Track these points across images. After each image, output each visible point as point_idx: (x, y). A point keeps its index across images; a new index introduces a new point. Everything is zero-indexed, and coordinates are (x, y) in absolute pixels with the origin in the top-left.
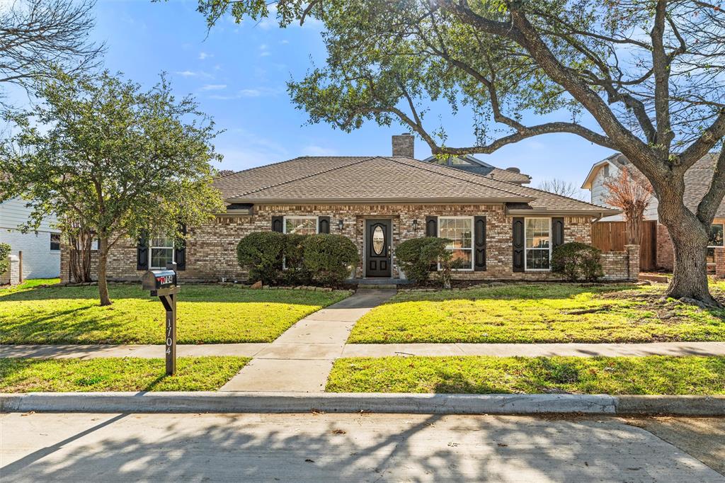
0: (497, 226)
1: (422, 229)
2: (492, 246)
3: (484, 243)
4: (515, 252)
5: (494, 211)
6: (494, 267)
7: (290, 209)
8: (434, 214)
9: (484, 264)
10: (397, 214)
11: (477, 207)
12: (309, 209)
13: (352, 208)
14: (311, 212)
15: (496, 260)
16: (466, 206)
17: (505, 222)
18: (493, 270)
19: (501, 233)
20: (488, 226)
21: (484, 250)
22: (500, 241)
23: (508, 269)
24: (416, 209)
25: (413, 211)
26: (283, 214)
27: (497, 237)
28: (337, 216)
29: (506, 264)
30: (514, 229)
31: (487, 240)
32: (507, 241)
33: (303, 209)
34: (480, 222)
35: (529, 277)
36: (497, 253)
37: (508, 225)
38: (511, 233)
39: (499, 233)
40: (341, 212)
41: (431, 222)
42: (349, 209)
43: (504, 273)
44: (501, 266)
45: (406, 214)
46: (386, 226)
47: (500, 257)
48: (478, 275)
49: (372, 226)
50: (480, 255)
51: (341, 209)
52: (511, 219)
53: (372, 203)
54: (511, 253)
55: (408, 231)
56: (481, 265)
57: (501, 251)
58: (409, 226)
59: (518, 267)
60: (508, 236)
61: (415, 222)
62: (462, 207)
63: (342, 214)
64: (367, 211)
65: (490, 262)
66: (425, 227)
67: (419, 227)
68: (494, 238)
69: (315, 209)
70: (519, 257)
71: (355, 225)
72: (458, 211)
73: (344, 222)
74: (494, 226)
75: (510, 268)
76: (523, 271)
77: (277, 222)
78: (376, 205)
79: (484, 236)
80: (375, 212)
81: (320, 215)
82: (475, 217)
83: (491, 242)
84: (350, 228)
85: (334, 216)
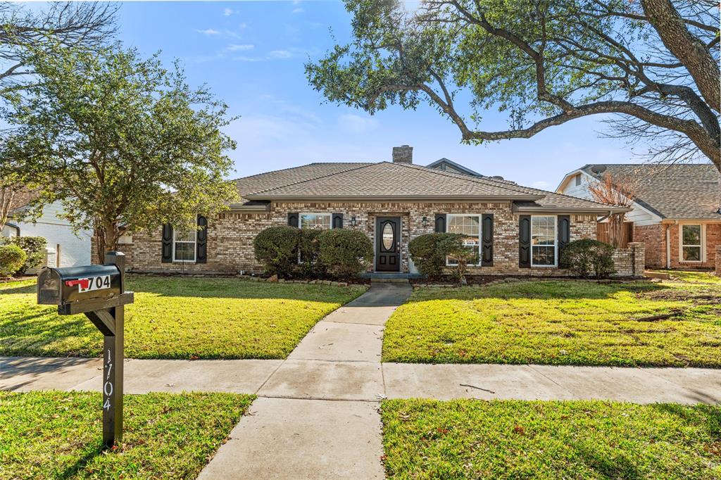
0: (504, 224)
1: (431, 226)
2: (499, 242)
3: (491, 239)
4: (521, 248)
5: (501, 209)
6: (501, 262)
7: (305, 206)
8: (443, 212)
9: (491, 260)
10: (407, 211)
11: (485, 205)
12: (323, 206)
13: (364, 205)
14: (325, 209)
15: (503, 256)
16: (474, 204)
17: (512, 220)
18: (500, 265)
19: (508, 230)
20: (495, 224)
21: (491, 247)
22: (506, 238)
23: (515, 265)
24: (425, 207)
25: (423, 209)
26: (299, 210)
27: (504, 234)
28: (350, 213)
29: (512, 260)
30: (521, 226)
31: (494, 236)
32: (513, 237)
33: (317, 206)
34: (488, 219)
35: (535, 272)
36: (504, 249)
37: (514, 222)
38: (518, 231)
39: (505, 230)
40: (354, 209)
41: (440, 219)
42: (361, 206)
43: (510, 268)
44: (508, 262)
45: (416, 211)
46: (395, 223)
47: (506, 253)
48: (486, 271)
49: (381, 223)
50: (488, 251)
51: (353, 206)
52: (518, 216)
53: (384, 200)
54: (518, 249)
55: (418, 228)
56: (488, 261)
57: (508, 247)
58: (419, 223)
59: (524, 263)
60: (514, 233)
61: (424, 219)
62: (471, 205)
63: (354, 211)
64: (378, 208)
65: (497, 258)
66: (434, 224)
67: (429, 223)
68: (501, 234)
69: (329, 207)
70: (525, 252)
71: (367, 221)
72: (467, 209)
73: (356, 219)
74: (501, 224)
75: (517, 264)
76: (529, 267)
77: (293, 218)
78: (388, 202)
79: (492, 233)
80: (387, 209)
81: (334, 211)
82: (483, 214)
83: (498, 239)
84: (363, 224)
85: (347, 213)
